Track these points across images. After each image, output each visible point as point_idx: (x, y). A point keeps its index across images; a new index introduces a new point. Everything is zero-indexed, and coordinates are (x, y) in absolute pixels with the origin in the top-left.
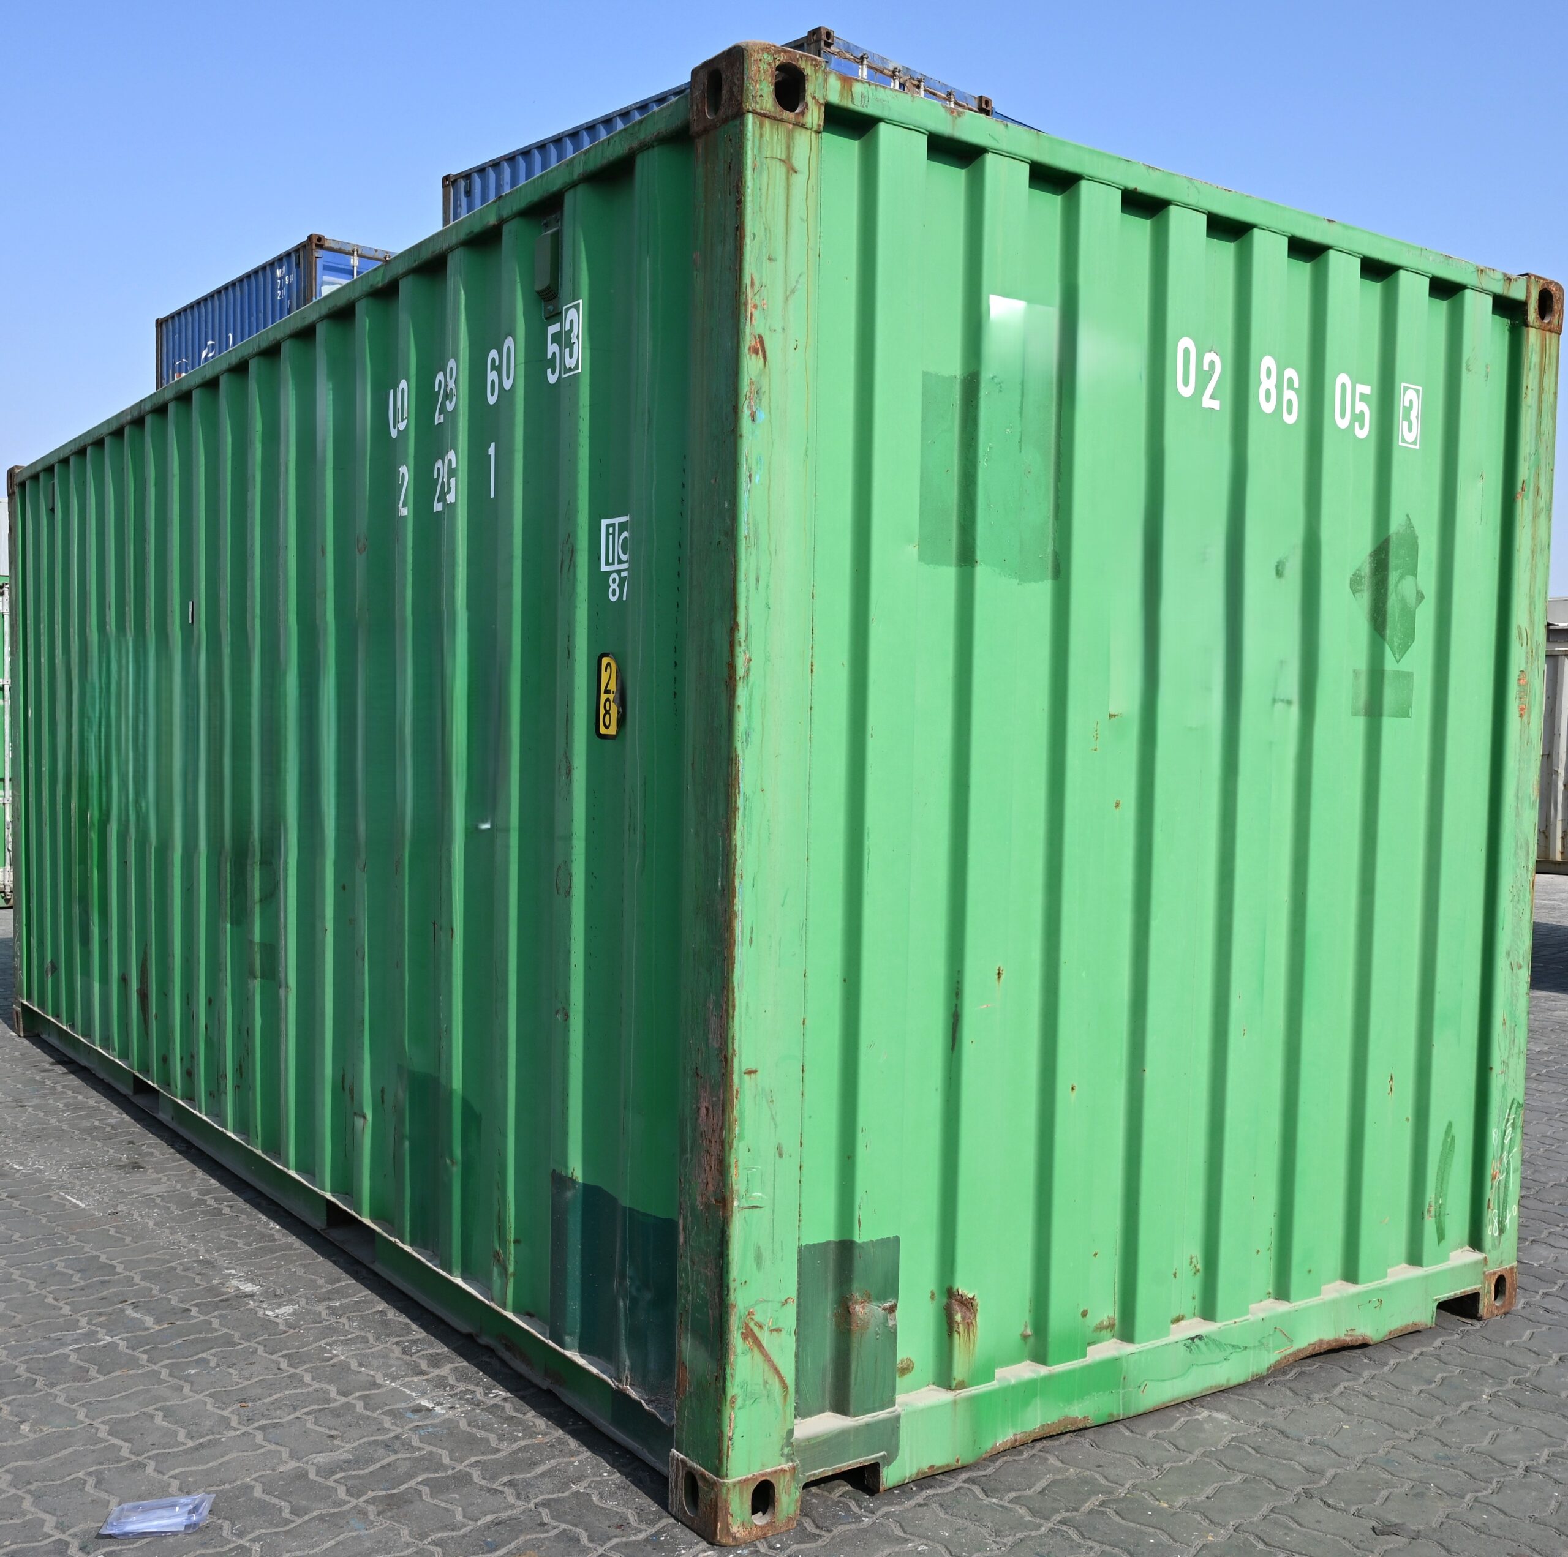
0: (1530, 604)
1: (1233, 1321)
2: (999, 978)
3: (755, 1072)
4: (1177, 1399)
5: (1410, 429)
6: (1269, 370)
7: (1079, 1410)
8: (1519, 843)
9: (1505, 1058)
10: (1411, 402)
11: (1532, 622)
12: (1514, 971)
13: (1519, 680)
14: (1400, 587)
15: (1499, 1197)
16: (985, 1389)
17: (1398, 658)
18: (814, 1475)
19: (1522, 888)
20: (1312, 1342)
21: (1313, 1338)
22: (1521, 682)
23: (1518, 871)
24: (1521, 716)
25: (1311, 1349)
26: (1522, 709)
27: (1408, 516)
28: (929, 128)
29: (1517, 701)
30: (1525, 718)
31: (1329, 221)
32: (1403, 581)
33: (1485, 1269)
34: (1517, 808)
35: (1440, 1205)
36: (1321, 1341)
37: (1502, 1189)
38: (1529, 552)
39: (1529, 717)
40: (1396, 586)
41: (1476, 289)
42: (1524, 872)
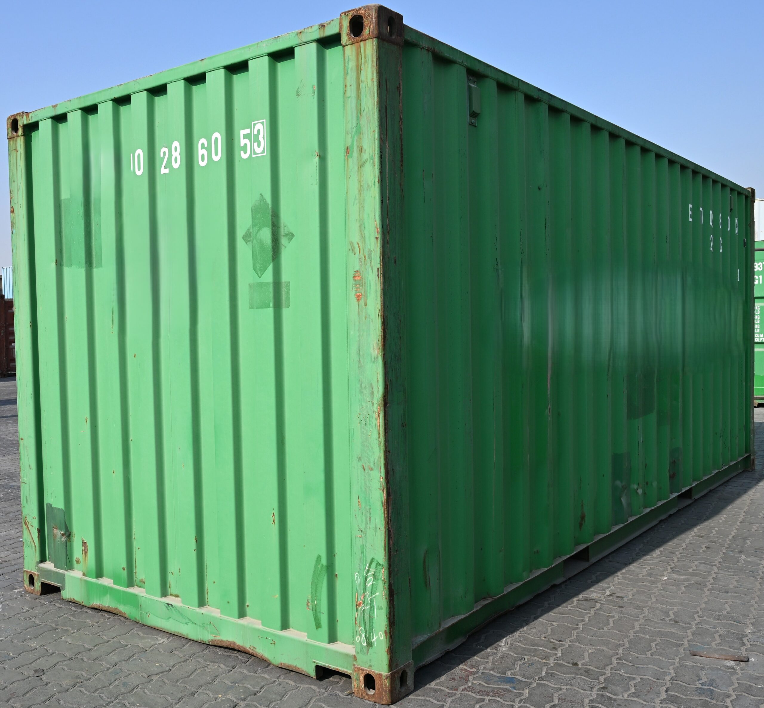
0: (360, 226)
1: (188, 607)
2: (86, 421)
3: (23, 439)
4: (164, 629)
5: (259, 146)
6: (176, 148)
7: (123, 609)
8: (363, 386)
9: (363, 527)
10: (259, 130)
11: (363, 237)
12: (366, 471)
13: (354, 277)
14: (258, 235)
15: (364, 621)
16: (90, 580)
17: (260, 275)
18: (43, 581)
19: (368, 416)
20: (229, 640)
21: (230, 639)
22: (357, 278)
23: (364, 404)
24: (358, 300)
25: (228, 643)
26: (358, 296)
27: (261, 194)
28: (49, 116)
29: (354, 291)
30: (362, 302)
31: (202, 60)
32: (261, 232)
33: (355, 664)
34: (359, 362)
35: (316, 605)
36: (234, 643)
37: (367, 617)
38: (356, 192)
39: (366, 301)
40: (256, 235)
41: (300, 45)
42: (369, 405)
